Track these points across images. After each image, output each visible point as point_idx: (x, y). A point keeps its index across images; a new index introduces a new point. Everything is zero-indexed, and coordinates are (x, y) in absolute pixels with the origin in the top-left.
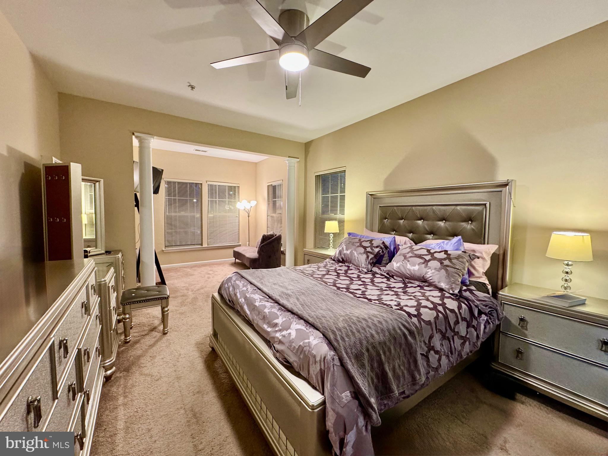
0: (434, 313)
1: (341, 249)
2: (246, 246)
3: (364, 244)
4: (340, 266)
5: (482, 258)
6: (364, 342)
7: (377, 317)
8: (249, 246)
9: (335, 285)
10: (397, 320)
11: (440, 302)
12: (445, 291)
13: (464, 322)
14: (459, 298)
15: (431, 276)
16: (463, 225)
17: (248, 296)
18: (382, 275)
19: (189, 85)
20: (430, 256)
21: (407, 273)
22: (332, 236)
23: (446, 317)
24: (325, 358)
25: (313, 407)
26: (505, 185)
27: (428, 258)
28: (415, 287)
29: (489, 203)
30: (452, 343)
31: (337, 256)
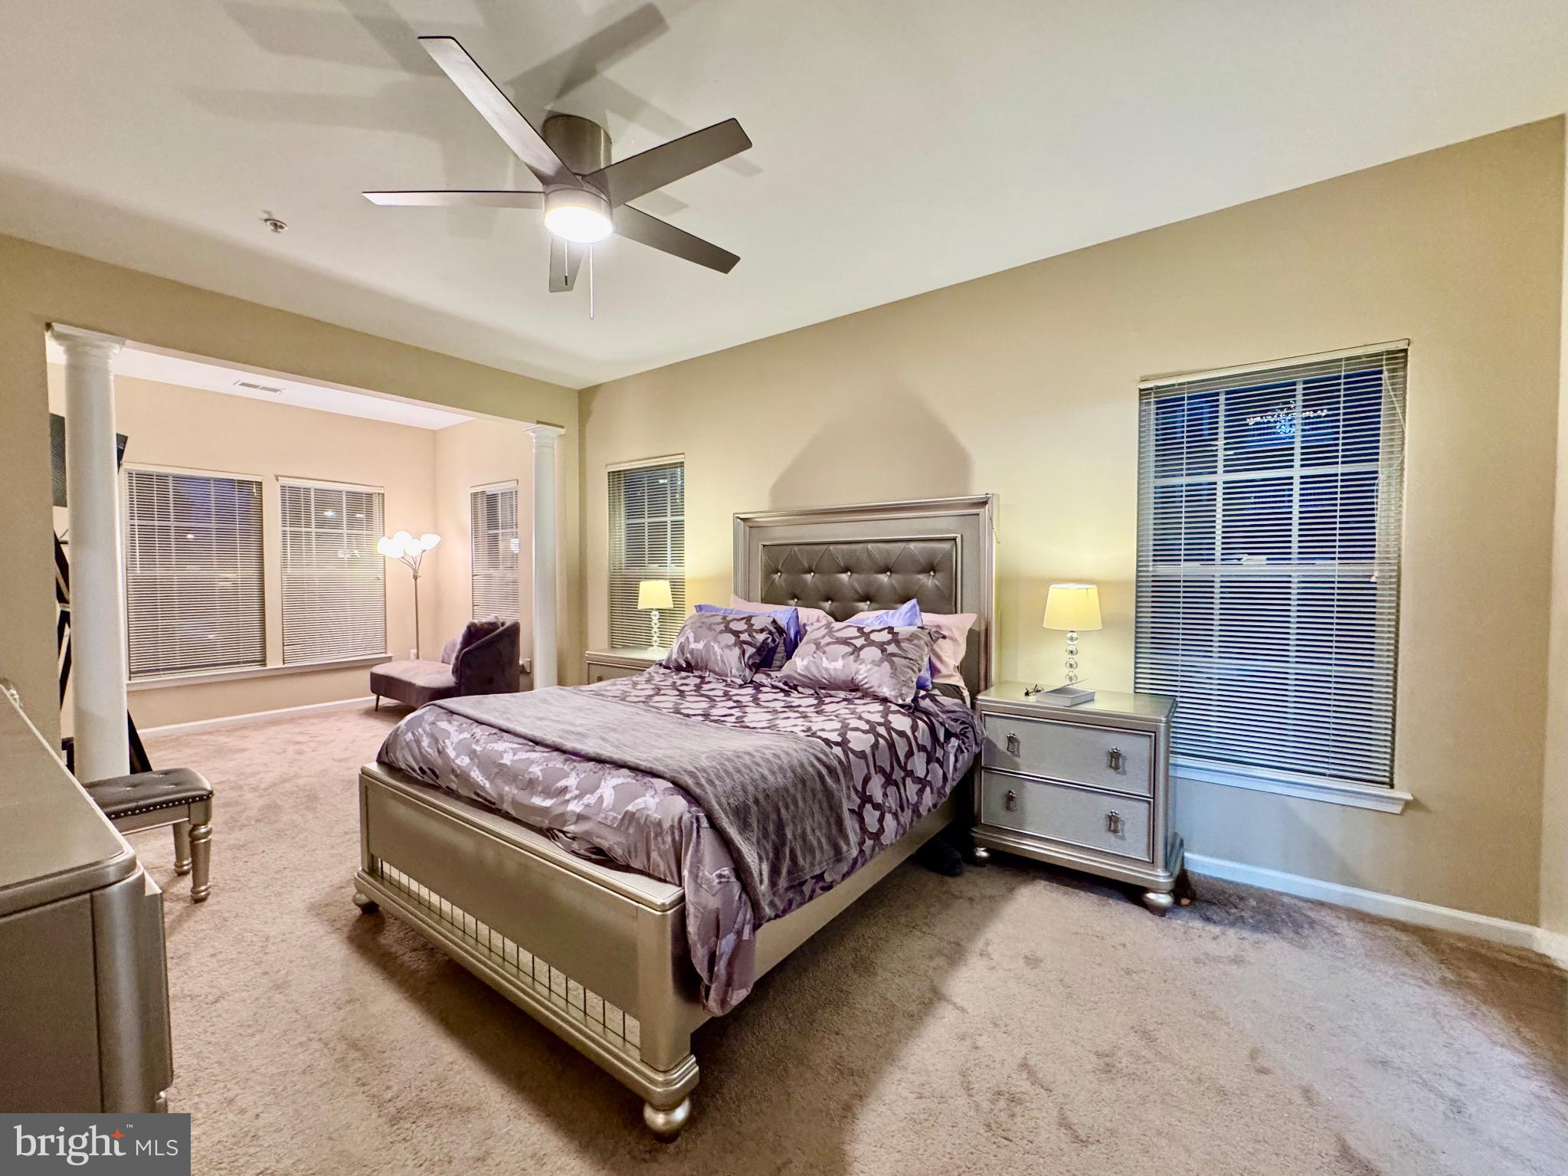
0: (871, 738)
1: (682, 640)
2: (408, 658)
3: (734, 626)
4: (684, 678)
5: (951, 639)
6: (750, 788)
7: (771, 749)
8: (418, 658)
9: (677, 712)
10: (806, 750)
11: (882, 720)
12: (891, 702)
13: (921, 753)
14: (913, 713)
15: (866, 677)
16: (919, 579)
17: (478, 749)
18: (774, 687)
19: (266, 216)
20: (863, 639)
21: (823, 677)
22: (655, 617)
23: (891, 745)
24: (680, 819)
25: (663, 908)
26: (983, 503)
27: (859, 642)
28: (838, 702)
29: (959, 536)
30: (902, 791)
31: (674, 656)
